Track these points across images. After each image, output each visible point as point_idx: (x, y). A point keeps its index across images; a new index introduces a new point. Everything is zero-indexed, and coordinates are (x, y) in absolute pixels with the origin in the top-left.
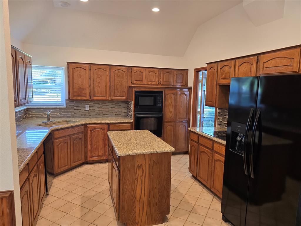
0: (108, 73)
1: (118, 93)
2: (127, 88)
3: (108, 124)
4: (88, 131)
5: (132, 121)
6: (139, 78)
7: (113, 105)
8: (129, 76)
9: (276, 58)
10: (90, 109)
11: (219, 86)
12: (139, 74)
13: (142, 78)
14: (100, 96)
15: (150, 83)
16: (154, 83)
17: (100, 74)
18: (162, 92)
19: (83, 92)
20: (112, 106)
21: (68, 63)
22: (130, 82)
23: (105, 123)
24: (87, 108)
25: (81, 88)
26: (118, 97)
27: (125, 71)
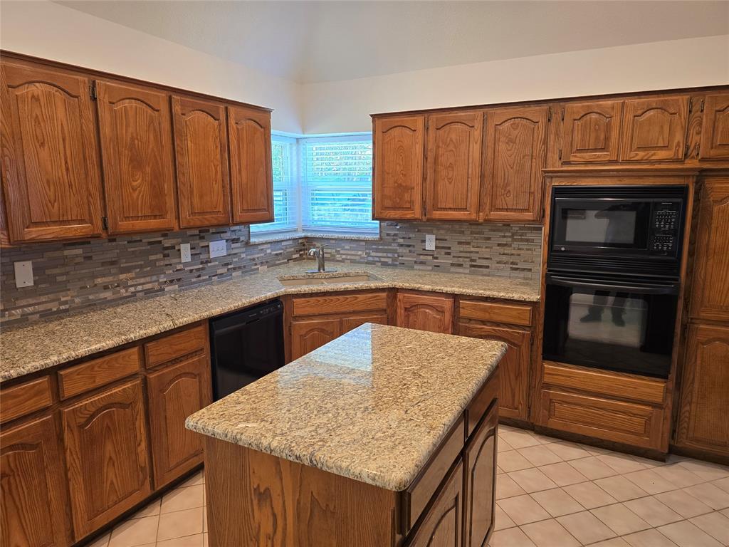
0: (477, 133)
1: (507, 199)
3: (455, 297)
4: (399, 310)
5: (535, 297)
6: (592, 140)
7: (504, 237)
8: (552, 136)
10: (436, 247)
12: (593, 122)
13: (607, 138)
14: (450, 209)
15: (641, 154)
16: (662, 154)
17: (454, 140)
19: (407, 197)
20: (504, 241)
21: (375, 117)
22: (557, 157)
23: (447, 295)
24: (430, 244)
25: (401, 184)
26: (507, 210)
27: (537, 121)
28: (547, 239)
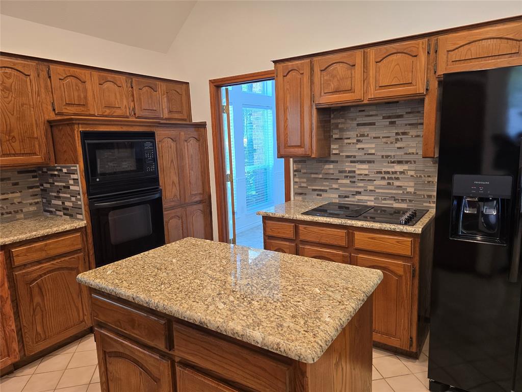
1: (13, 144)
2: (42, 127)
3: (6, 248)
5: (83, 224)
6: (76, 98)
8: (43, 90)
9: (479, 40)
11: (319, 110)
12: (74, 84)
13: (86, 97)
15: (108, 111)
16: (119, 112)
18: (152, 135)
22: (50, 108)
26: (15, 155)
27: (28, 74)
28: (84, 174)
